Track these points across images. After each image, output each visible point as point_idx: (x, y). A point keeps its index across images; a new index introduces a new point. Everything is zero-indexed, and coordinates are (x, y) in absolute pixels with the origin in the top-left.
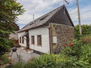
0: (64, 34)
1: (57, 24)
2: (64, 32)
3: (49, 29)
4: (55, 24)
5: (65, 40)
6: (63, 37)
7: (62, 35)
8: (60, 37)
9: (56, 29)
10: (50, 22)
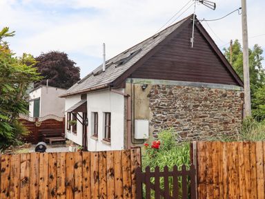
0: (183, 112)
1: (154, 82)
2: (185, 107)
3: (126, 97)
4: (150, 82)
5: (186, 134)
6: (176, 123)
7: (177, 117)
8: (166, 120)
9: (149, 96)
10: (131, 76)
